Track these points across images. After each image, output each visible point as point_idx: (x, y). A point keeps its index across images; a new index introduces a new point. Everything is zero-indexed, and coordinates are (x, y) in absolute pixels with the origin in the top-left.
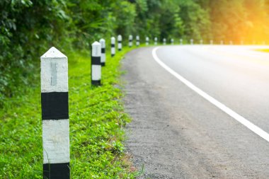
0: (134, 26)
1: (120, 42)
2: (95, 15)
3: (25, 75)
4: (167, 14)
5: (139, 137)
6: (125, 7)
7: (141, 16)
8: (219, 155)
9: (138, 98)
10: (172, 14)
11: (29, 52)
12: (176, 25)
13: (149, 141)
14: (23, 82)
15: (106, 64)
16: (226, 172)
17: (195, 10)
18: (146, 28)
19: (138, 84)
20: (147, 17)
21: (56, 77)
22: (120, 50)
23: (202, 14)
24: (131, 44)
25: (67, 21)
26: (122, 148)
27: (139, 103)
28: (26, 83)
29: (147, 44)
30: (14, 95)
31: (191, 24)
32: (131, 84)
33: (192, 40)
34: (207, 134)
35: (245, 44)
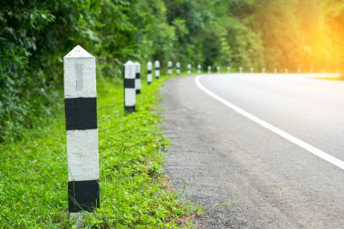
0: (174, 52)
1: (157, 69)
2: (128, 38)
3: (47, 104)
4: (213, 38)
5: (180, 161)
6: (163, 30)
7: (182, 41)
8: (273, 176)
9: (179, 123)
10: (218, 38)
11: (52, 79)
12: (222, 51)
13: (191, 164)
14: (45, 112)
15: (142, 91)
16: (281, 192)
17: (244, 33)
18: (187, 54)
19: (179, 110)
20: (189, 41)
21: (82, 81)
22: (157, 78)
23: (253, 38)
24: (170, 71)
25: (95, 42)
26: (160, 170)
27: (179, 128)
28: (49, 113)
29: (189, 72)
30: (34, 126)
31: (240, 49)
32: (169, 110)
33: (241, 68)
34: (259, 157)
35: (302, 72)
